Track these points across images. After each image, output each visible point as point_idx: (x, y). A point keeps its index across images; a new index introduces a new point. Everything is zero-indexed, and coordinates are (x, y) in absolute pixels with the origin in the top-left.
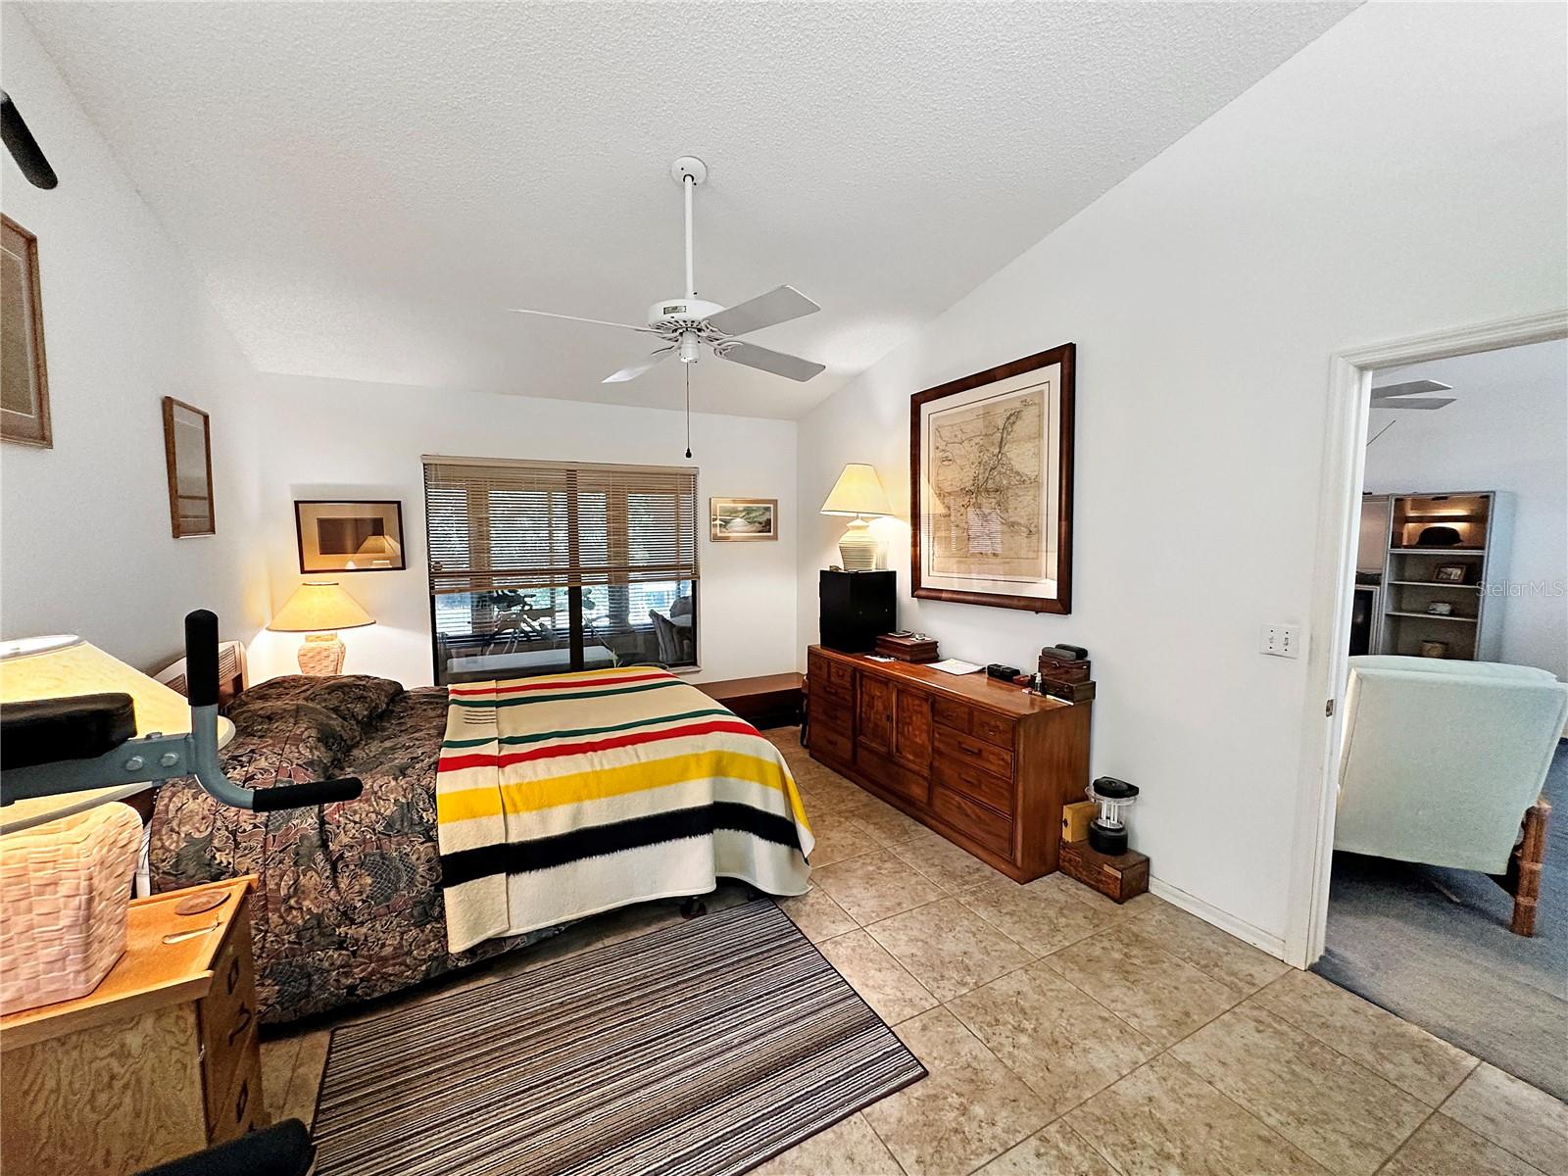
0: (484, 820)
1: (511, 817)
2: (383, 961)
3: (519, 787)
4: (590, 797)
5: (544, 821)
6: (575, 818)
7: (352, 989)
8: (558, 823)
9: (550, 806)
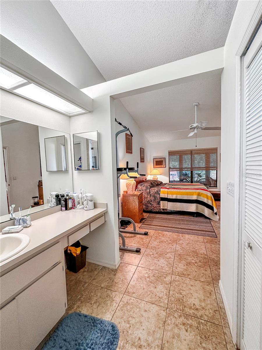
0: (165, 194)
1: (168, 195)
2: (154, 207)
3: (170, 191)
4: (178, 195)
5: (172, 196)
6: (176, 197)
7: (152, 209)
8: (174, 197)
9: (173, 194)
